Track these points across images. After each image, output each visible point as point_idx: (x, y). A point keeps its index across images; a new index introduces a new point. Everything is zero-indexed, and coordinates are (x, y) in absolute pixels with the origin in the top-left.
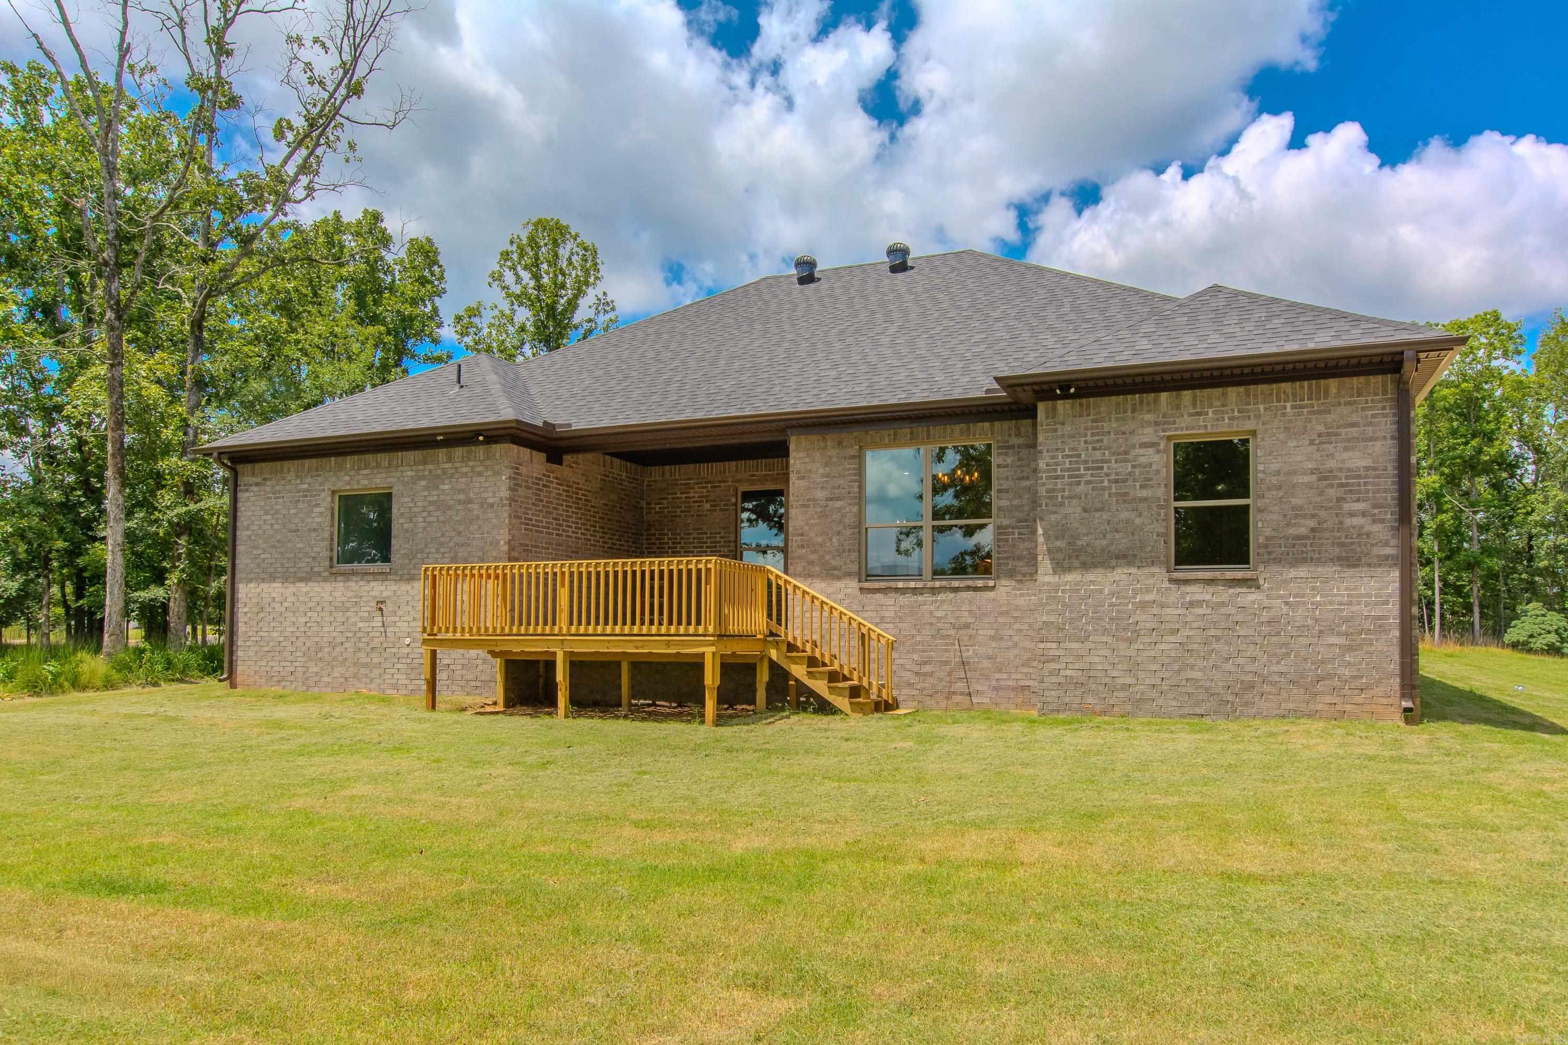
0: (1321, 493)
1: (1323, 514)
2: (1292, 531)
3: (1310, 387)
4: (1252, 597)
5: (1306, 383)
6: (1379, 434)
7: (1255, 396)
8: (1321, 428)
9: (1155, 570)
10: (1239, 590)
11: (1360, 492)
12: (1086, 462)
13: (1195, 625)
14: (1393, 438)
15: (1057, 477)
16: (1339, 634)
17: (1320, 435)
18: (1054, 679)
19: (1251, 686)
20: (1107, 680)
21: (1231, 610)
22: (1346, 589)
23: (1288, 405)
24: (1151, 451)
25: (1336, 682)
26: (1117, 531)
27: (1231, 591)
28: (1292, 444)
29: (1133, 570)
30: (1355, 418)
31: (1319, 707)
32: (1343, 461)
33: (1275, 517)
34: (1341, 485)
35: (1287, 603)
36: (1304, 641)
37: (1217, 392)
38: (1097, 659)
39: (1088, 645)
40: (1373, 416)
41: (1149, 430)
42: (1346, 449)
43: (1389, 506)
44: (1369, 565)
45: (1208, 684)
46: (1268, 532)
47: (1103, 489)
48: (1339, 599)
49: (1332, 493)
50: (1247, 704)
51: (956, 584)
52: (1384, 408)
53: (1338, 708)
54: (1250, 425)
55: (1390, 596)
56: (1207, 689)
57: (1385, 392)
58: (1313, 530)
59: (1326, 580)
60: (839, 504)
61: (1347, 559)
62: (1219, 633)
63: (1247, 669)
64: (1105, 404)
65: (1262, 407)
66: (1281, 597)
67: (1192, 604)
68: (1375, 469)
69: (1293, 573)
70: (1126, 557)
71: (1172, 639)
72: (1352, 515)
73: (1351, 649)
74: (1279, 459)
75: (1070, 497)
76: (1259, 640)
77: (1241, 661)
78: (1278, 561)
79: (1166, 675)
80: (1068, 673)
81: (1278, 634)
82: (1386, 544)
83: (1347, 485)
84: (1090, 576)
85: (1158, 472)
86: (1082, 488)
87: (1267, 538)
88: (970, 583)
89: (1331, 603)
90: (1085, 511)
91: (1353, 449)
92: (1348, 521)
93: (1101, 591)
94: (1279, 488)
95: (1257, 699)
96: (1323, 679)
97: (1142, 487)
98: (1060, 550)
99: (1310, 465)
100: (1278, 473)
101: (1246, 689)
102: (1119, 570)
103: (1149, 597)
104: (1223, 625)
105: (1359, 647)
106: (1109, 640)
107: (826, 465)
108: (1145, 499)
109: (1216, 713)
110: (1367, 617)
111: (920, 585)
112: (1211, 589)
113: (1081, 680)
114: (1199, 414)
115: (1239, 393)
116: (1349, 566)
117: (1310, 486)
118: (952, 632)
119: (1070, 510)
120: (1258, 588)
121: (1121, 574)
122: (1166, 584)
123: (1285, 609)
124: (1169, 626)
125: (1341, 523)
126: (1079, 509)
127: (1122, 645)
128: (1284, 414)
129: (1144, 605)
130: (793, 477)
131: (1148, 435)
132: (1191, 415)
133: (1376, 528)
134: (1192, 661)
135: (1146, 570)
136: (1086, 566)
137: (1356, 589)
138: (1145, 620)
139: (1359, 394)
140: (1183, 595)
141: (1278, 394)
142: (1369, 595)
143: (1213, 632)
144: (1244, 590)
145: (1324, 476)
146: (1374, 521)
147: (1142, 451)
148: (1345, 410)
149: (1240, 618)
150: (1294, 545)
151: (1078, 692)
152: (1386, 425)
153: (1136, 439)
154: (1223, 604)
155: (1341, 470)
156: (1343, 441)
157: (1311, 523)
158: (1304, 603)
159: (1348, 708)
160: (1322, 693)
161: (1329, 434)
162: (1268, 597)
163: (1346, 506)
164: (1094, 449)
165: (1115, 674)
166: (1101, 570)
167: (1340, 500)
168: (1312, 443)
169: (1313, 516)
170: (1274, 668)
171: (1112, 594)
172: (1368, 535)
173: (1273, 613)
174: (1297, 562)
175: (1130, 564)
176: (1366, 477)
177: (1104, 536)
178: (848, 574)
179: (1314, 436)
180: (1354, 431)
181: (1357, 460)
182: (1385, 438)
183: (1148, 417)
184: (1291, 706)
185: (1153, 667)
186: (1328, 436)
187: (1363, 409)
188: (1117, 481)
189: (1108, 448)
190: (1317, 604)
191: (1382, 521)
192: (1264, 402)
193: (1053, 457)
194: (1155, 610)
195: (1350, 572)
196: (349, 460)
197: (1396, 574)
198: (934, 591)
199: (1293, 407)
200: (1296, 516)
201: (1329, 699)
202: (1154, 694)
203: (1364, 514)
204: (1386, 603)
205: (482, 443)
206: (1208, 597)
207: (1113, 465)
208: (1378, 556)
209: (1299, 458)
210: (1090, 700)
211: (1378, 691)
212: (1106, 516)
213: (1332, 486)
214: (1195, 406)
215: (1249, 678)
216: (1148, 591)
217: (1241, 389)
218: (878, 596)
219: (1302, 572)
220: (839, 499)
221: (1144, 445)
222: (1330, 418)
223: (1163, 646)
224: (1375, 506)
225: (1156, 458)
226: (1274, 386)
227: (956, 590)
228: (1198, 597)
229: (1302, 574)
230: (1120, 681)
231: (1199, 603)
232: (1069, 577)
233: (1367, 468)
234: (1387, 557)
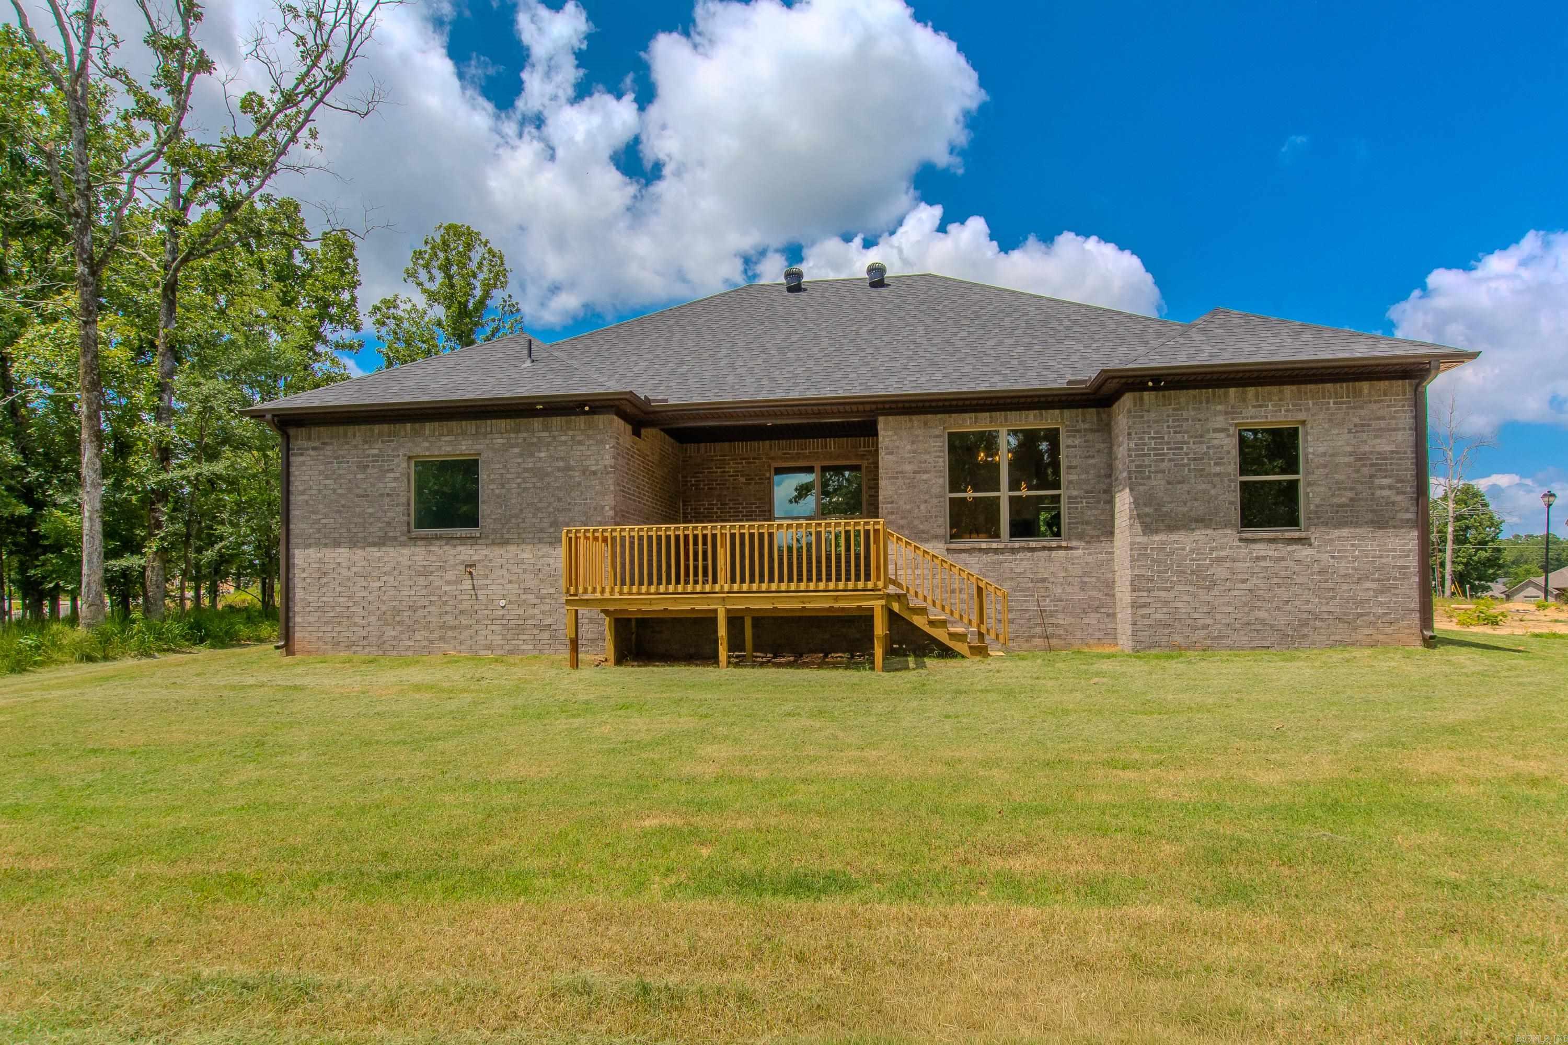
0: (1358, 471)
1: (1359, 487)
2: (1336, 500)
3: (1348, 387)
4: (1305, 553)
5: (1344, 385)
6: (1401, 426)
7: (1306, 393)
8: (1356, 420)
9: (1229, 531)
10: (1295, 547)
11: (1386, 470)
12: (1168, 443)
13: (1261, 575)
14: (1410, 429)
15: (1144, 455)
16: (1373, 580)
17: (1355, 426)
18: (1146, 622)
19: (1306, 623)
20: (1190, 621)
21: (1289, 562)
22: (1378, 545)
23: (1331, 401)
24: (1222, 435)
25: (1372, 618)
26: (1196, 500)
27: (1289, 548)
28: (1335, 432)
29: (1210, 532)
30: (1380, 413)
31: (1359, 637)
32: (1374, 446)
33: (1323, 489)
34: (1372, 465)
35: (1333, 557)
36: (1346, 587)
37: (1275, 389)
38: (1180, 605)
39: (1173, 593)
40: (1396, 412)
41: (1220, 418)
42: (1376, 437)
43: (1409, 482)
44: (1394, 527)
45: (1272, 622)
46: (1317, 501)
47: (1184, 465)
48: (1372, 553)
49: (1366, 471)
50: (1303, 637)
51: (1033, 545)
52: (1403, 406)
53: (1374, 638)
54: (1301, 416)
55: (1410, 550)
56: (1272, 626)
57: (1404, 394)
58: (1351, 500)
59: (1363, 539)
60: (925, 477)
61: (1378, 522)
62: (1280, 581)
63: (1303, 609)
64: (1184, 396)
65: (1310, 402)
66: (1329, 552)
67: (1258, 559)
68: (1397, 453)
69: (1337, 533)
70: (1203, 521)
71: (1243, 587)
72: (1382, 488)
73: (1382, 592)
74: (1325, 444)
75: (1156, 472)
76: (1311, 586)
77: (1297, 603)
78: (1326, 524)
79: (1239, 616)
80: (1158, 616)
81: (1326, 581)
82: (1407, 511)
83: (1377, 464)
84: (1174, 537)
85: (1228, 452)
86: (1165, 465)
87: (1317, 506)
88: (1045, 544)
89: (1367, 557)
90: (1169, 483)
91: (1381, 436)
92: (1378, 493)
93: (1183, 549)
94: (1325, 466)
95: (1311, 633)
96: (1362, 615)
97: (1216, 464)
98: (1147, 515)
99: (1349, 449)
100: (1324, 454)
101: (1302, 626)
102: (1198, 532)
103: (1223, 553)
104: (1283, 574)
105: (1389, 590)
106: (1191, 588)
107: (913, 442)
108: (1218, 474)
109: (1279, 645)
110: (1393, 567)
111: (1001, 546)
112: (1273, 546)
113: (1170, 621)
114: (1261, 406)
115: (1292, 391)
116: (1380, 528)
117: (1349, 465)
118: (1030, 585)
119: (1155, 483)
120: (1310, 545)
121: (1200, 535)
122: (1237, 543)
123: (1332, 561)
124: (1240, 576)
125: (1373, 494)
126: (1163, 482)
127: (1201, 593)
128: (1328, 409)
129: (1219, 560)
130: (882, 453)
131: (1220, 421)
132: (1254, 407)
133: (1399, 498)
134: (1259, 604)
135: (1221, 532)
136: (1171, 529)
137: (1385, 545)
138: (1220, 572)
139: (1385, 395)
140: (1251, 552)
141: (1323, 392)
142: (1395, 550)
143: (1275, 581)
144: (1300, 547)
145: (1360, 458)
146: (1398, 493)
147: (1215, 435)
148: (1375, 407)
149: (1297, 569)
150: (1337, 512)
151: (1166, 632)
152: (1406, 418)
153: (1211, 425)
154: (1283, 558)
155: (1371, 453)
156: (1374, 430)
157: (1350, 494)
158: (1346, 557)
159: (1381, 637)
160: (1361, 627)
161: (1363, 425)
162: (1318, 552)
163: (1377, 482)
164: (1175, 432)
165: (1196, 616)
166: (1183, 532)
167: (1371, 476)
168: (1350, 432)
169: (1352, 489)
170: (1324, 608)
171: (1192, 551)
172: (1393, 503)
173: (1322, 565)
174: (1340, 525)
175: (1207, 527)
176: (1392, 458)
177: (1185, 504)
178: (936, 537)
179: (1351, 426)
180: (1382, 424)
181: (1384, 446)
182: (1404, 429)
183: (1219, 407)
184: (1338, 637)
185: (1228, 609)
186: (1361, 427)
187: (1388, 406)
188: (1195, 459)
189: (1186, 432)
190: (1357, 557)
191: (1404, 493)
192: (1313, 398)
193: (1140, 439)
194: (1228, 564)
195: (1380, 532)
197: (1415, 533)
198: (1013, 551)
199: (1335, 403)
200: (1339, 489)
201: (1367, 631)
202: (1229, 631)
203: (1390, 487)
204: (1408, 556)
205: (586, 413)
206: (1270, 553)
207: (1191, 445)
208: (1402, 520)
209: (1340, 443)
210: (1177, 638)
211: (1402, 624)
212: (1186, 487)
213: (1364, 465)
214: (1257, 400)
215: (1304, 616)
216: (1222, 548)
217: (1294, 388)
218: (963, 555)
219: (1345, 532)
220: (926, 472)
221: (1216, 430)
222: (1362, 412)
223: (1236, 593)
224: (1399, 481)
225: (1226, 441)
226: (1320, 386)
227: (1033, 550)
228: (1263, 553)
229: (1345, 534)
230: (1201, 622)
231: (1264, 558)
232: (1157, 538)
233: (1392, 452)
234: (1408, 520)
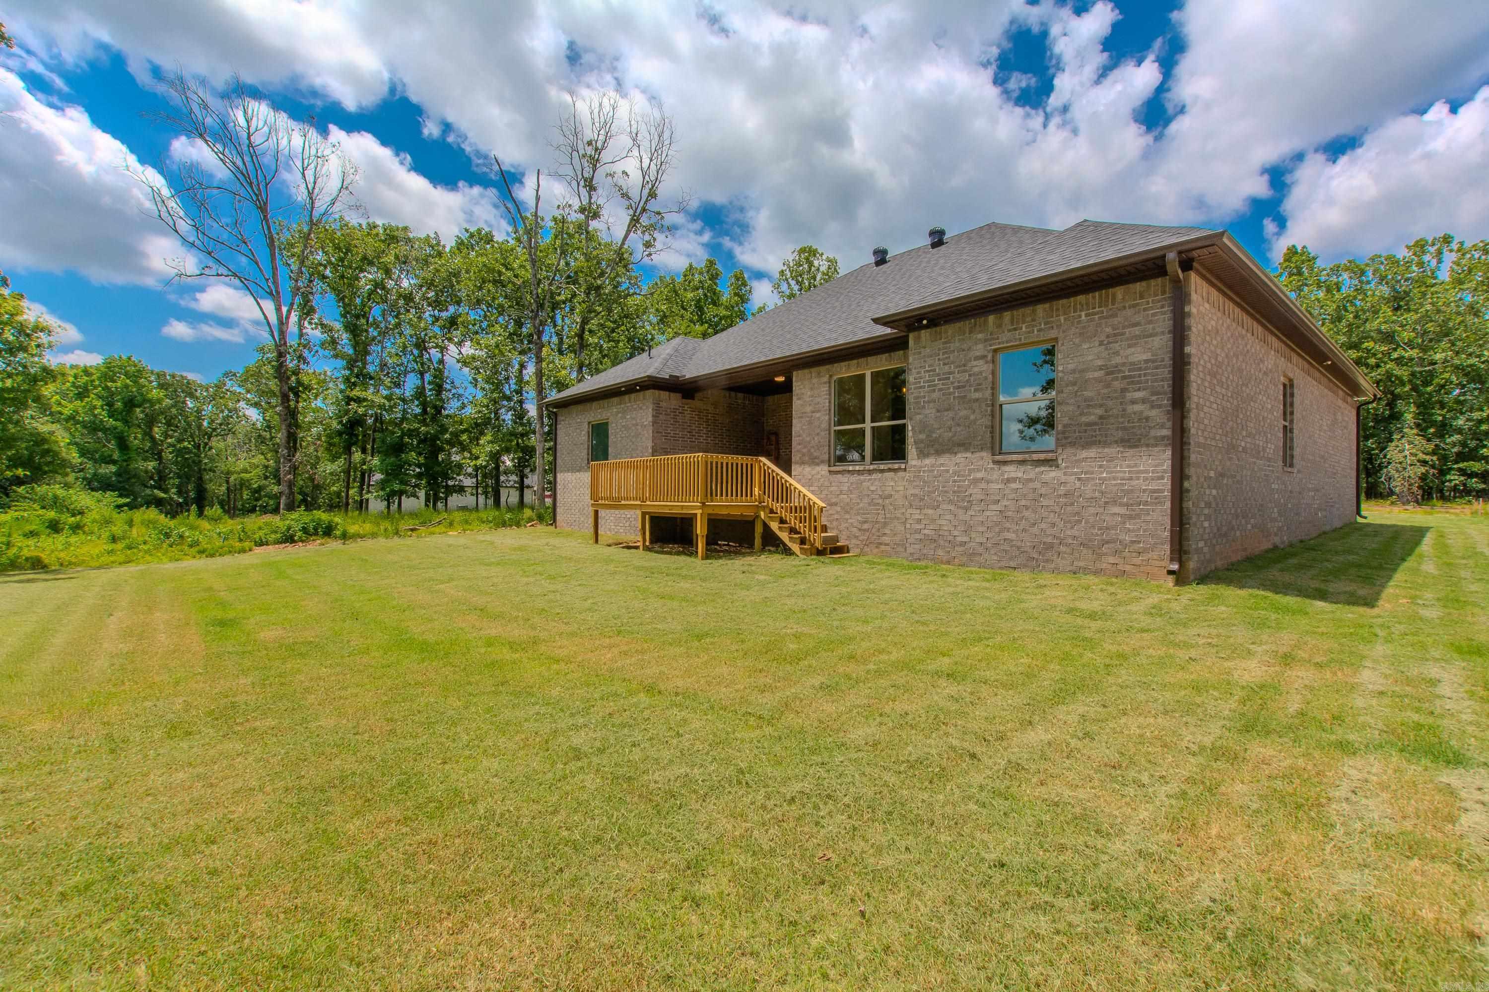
0: (1108, 386)
1: (1110, 403)
2: (1084, 419)
3: (1100, 296)
4: (1053, 474)
5: (1097, 294)
6: (1159, 330)
7: (1058, 310)
8: (1108, 330)
9: (984, 454)
10: (1043, 469)
11: (1139, 382)
12: (938, 375)
13: (1010, 497)
14: (1169, 332)
15: (921, 387)
16: (1121, 505)
17: (1108, 337)
18: (918, 536)
19: (1050, 546)
20: (950, 538)
21: (1037, 485)
22: (1129, 466)
23: (1083, 314)
24: (981, 362)
25: (1118, 546)
26: (959, 425)
27: (1037, 470)
28: (1085, 346)
29: (969, 455)
30: (1138, 318)
31: (1104, 566)
32: (1127, 357)
33: (1071, 408)
34: (1124, 378)
35: (1079, 479)
36: (1092, 510)
37: (1028, 310)
38: (944, 522)
39: (939, 511)
40: (1153, 315)
41: (980, 346)
42: (1130, 346)
43: (1165, 393)
44: (1148, 445)
45: (1019, 544)
46: (1066, 420)
47: (950, 394)
48: (1121, 475)
49: (1117, 384)
50: (1047, 561)
51: (882, 467)
52: (1162, 307)
53: (1120, 567)
54: (1053, 334)
55: (1165, 471)
56: (1018, 548)
57: (1164, 293)
58: (1101, 417)
59: (1111, 460)
60: (818, 415)
61: (1129, 440)
62: (1028, 503)
63: (1048, 533)
64: (950, 330)
65: (1062, 318)
66: (1076, 474)
67: (1009, 481)
68: (1153, 361)
69: (1084, 454)
70: (964, 445)
71: (994, 507)
72: (1133, 402)
73: (1131, 517)
74: (1076, 360)
75: (929, 402)
76: (1057, 509)
77: (1043, 526)
78: (1073, 444)
79: (989, 535)
80: (926, 532)
81: (1072, 504)
82: (1162, 426)
83: (1130, 377)
84: (941, 460)
85: (986, 378)
86: (935, 395)
87: (1065, 426)
88: (890, 466)
89: (1115, 479)
90: (938, 411)
91: (1135, 345)
92: (1131, 408)
93: (948, 471)
94: (1074, 384)
95: (1055, 557)
96: (1107, 542)
97: (976, 390)
98: (922, 441)
99: (1100, 363)
100: (1074, 371)
101: (1047, 549)
102: (959, 455)
103: (979, 475)
104: (1031, 496)
105: (1138, 516)
106: (952, 507)
107: (812, 389)
108: (977, 400)
109: (1025, 566)
110: (1144, 491)
111: (862, 468)
112: (1022, 468)
113: (935, 537)
114: (1015, 329)
115: (1045, 310)
116: (1130, 447)
117: (1099, 380)
118: (880, 501)
119: (927, 412)
120: (1057, 466)
121: (960, 457)
122: (991, 465)
123: (1078, 484)
124: (993, 497)
125: (1124, 410)
126: (934, 411)
127: (961, 512)
128: (1079, 322)
129: (976, 481)
130: (794, 398)
131: (979, 349)
132: (1009, 331)
133: (1154, 413)
134: (1008, 525)
135: (978, 455)
136: (939, 453)
137: (1136, 465)
138: (976, 493)
139: (1141, 297)
140: (1002, 474)
141: (1075, 305)
142: (1147, 472)
143: (1023, 503)
144: (1047, 468)
145: (1111, 371)
146: (1152, 407)
147: (975, 363)
148: (1129, 312)
149: (1043, 491)
150: (1086, 431)
151: (932, 546)
152: (1163, 321)
153: (972, 354)
154: (1031, 480)
155: (1124, 364)
156: (1128, 339)
157: (1100, 411)
158: (1093, 479)
159: (1128, 568)
160: (1105, 554)
161: (1115, 335)
162: (1065, 474)
163: (1129, 396)
164: (944, 364)
165: (956, 533)
166: (947, 455)
167: (1124, 390)
168: (1101, 343)
169: (1101, 406)
170: (1069, 533)
171: (955, 473)
172: (1147, 419)
173: (1068, 487)
174: (1087, 445)
175: (967, 450)
176: (1146, 369)
177: (950, 429)
178: (823, 462)
179: (1103, 338)
180: (1137, 330)
181: (1139, 355)
182: (1163, 333)
183: (980, 336)
184: (1081, 564)
185: (981, 529)
186: (1115, 336)
187: (1145, 310)
188: (959, 387)
189: (953, 363)
190: (1104, 479)
191: (1160, 406)
192: (1065, 314)
193: (919, 373)
194: (983, 485)
195: (1131, 452)
196: (595, 404)
197: (1169, 453)
198: (870, 472)
199: (1086, 315)
200: (1089, 406)
201: (1111, 560)
202: (981, 550)
203: (1144, 401)
204: (1162, 478)
205: (637, 391)
206: (1020, 475)
207: (957, 375)
208: (1156, 438)
209: (1090, 358)
210: (940, 552)
211: (1154, 555)
212: (951, 414)
213: (1116, 379)
214: (1012, 323)
215: (1049, 540)
216: (979, 470)
217: (1047, 306)
218: (839, 476)
219: (1092, 453)
220: (819, 411)
221: (977, 358)
222: (1116, 321)
223: (988, 513)
224: (1153, 394)
225: (985, 368)
226: (1072, 299)
227: (882, 471)
228: (1013, 475)
229: (1092, 455)
230: (959, 539)
231: (1014, 480)
232: (927, 461)
233: (1146, 361)
234: (1163, 438)
